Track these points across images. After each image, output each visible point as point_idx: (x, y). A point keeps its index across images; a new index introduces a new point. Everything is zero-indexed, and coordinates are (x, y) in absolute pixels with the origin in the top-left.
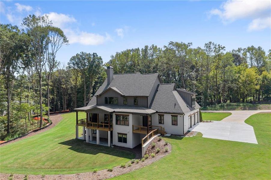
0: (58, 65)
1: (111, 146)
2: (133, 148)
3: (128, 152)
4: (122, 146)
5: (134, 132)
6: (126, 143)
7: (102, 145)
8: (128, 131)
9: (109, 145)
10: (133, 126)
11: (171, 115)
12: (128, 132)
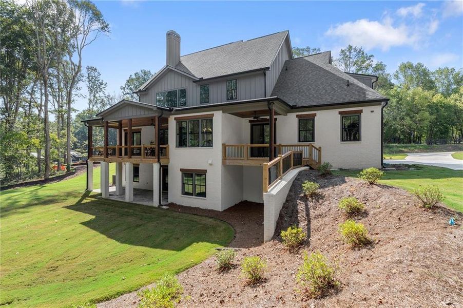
0: (104, 87)
1: (161, 205)
2: (225, 211)
3: (210, 221)
4: (192, 206)
5: (228, 163)
6: (205, 197)
7: (138, 203)
8: (210, 162)
9: (155, 202)
10: (224, 146)
11: (340, 113)
12: (211, 164)
